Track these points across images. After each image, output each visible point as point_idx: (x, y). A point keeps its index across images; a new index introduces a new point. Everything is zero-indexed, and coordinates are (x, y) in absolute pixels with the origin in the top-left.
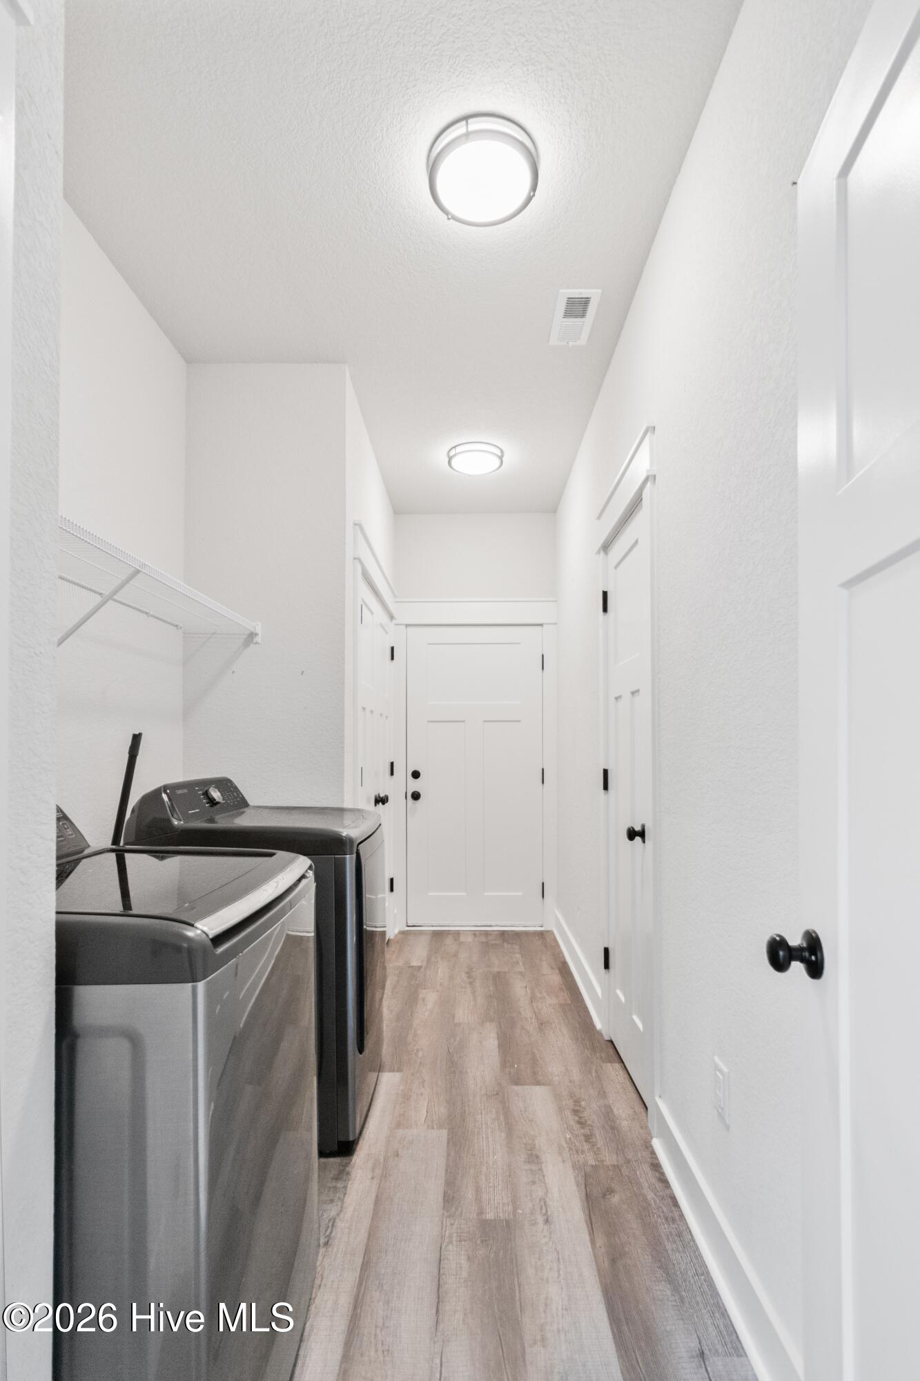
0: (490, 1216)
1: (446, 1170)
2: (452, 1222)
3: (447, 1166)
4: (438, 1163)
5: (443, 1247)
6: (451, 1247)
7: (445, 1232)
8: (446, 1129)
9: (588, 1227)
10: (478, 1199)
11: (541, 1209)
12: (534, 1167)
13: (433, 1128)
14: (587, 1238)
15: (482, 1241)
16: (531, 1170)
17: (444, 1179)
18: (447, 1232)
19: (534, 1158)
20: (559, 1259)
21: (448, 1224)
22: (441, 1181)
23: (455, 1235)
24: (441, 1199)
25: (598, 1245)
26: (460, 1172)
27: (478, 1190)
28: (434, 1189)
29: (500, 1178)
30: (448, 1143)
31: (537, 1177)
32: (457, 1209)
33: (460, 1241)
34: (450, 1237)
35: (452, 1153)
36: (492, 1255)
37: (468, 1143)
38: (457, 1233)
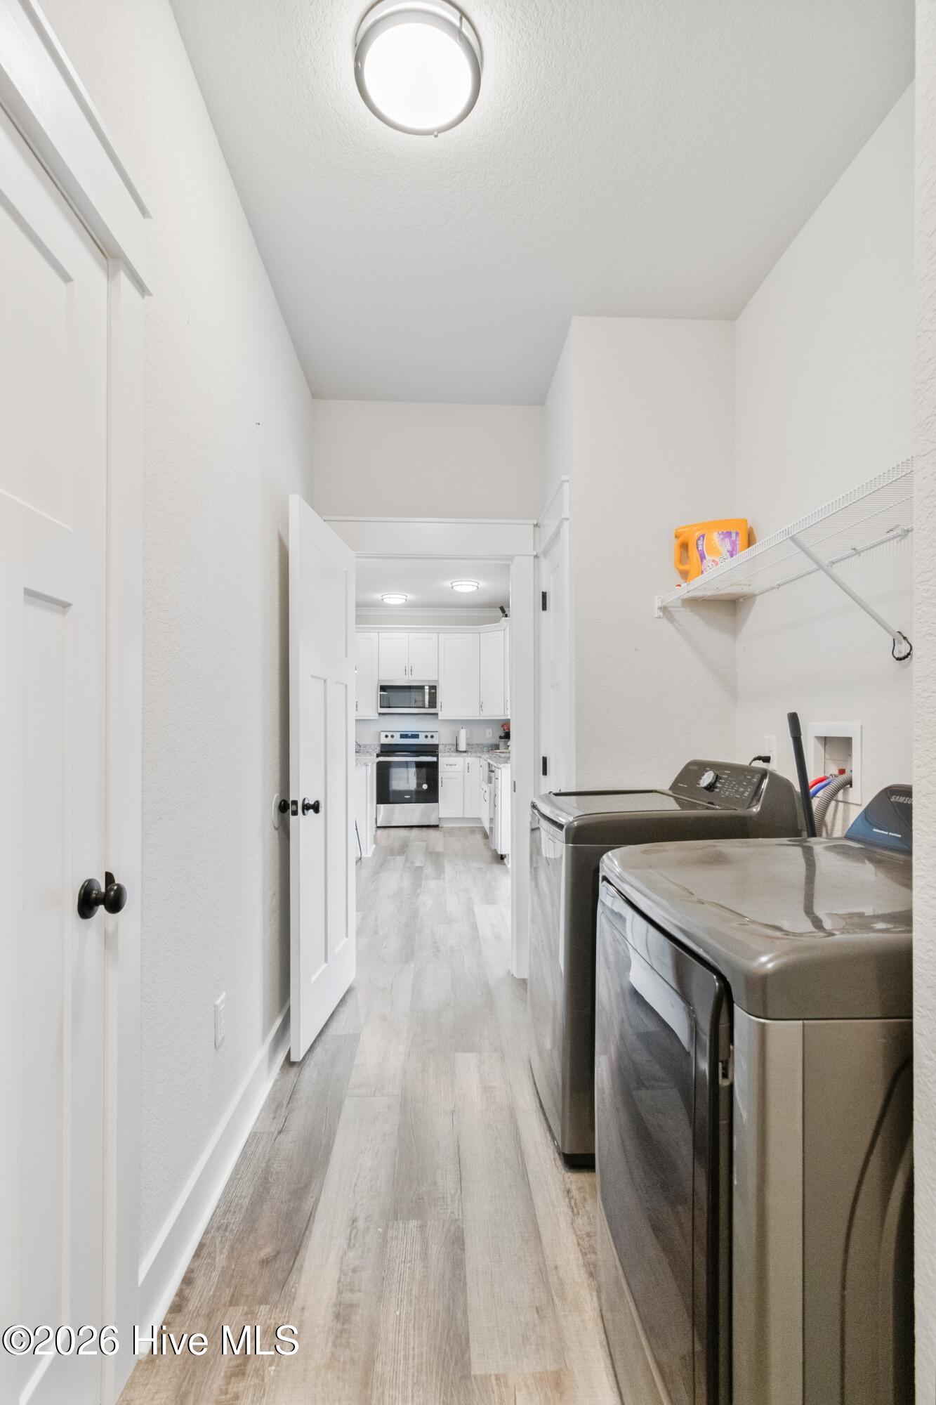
0: (413, 1224)
1: (465, 1284)
2: (452, 1215)
3: (464, 1292)
4: (477, 1297)
5: (459, 1191)
6: (452, 1192)
7: (458, 1206)
8: (475, 1377)
9: (314, 1216)
10: (425, 1243)
11: (357, 1234)
12: (348, 1296)
13: (497, 1377)
14: (320, 1205)
15: (423, 1199)
16: (352, 1291)
17: (467, 1270)
18: (456, 1205)
19: (343, 1313)
20: (355, 1185)
21: (457, 1214)
22: (470, 1267)
23: (449, 1203)
24: (468, 1241)
25: (314, 1199)
26: (447, 1283)
27: (425, 1256)
28: (476, 1255)
29: (396, 1275)
30: (467, 1339)
31: (349, 1280)
32: (449, 1230)
33: (444, 1197)
34: (453, 1201)
35: (459, 1316)
36: (414, 1187)
37: (438, 1343)
38: (447, 1205)
